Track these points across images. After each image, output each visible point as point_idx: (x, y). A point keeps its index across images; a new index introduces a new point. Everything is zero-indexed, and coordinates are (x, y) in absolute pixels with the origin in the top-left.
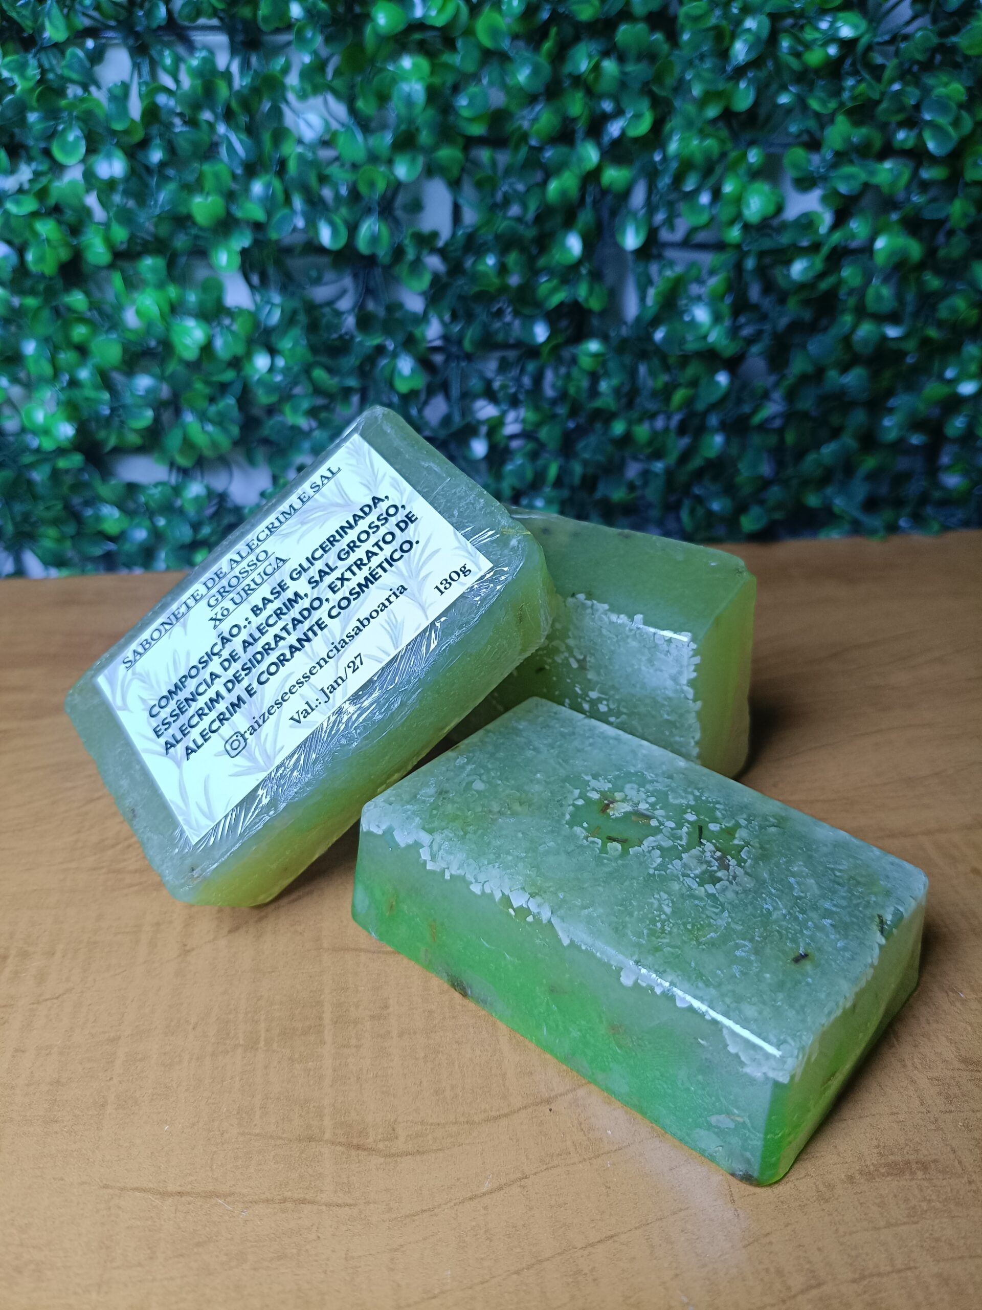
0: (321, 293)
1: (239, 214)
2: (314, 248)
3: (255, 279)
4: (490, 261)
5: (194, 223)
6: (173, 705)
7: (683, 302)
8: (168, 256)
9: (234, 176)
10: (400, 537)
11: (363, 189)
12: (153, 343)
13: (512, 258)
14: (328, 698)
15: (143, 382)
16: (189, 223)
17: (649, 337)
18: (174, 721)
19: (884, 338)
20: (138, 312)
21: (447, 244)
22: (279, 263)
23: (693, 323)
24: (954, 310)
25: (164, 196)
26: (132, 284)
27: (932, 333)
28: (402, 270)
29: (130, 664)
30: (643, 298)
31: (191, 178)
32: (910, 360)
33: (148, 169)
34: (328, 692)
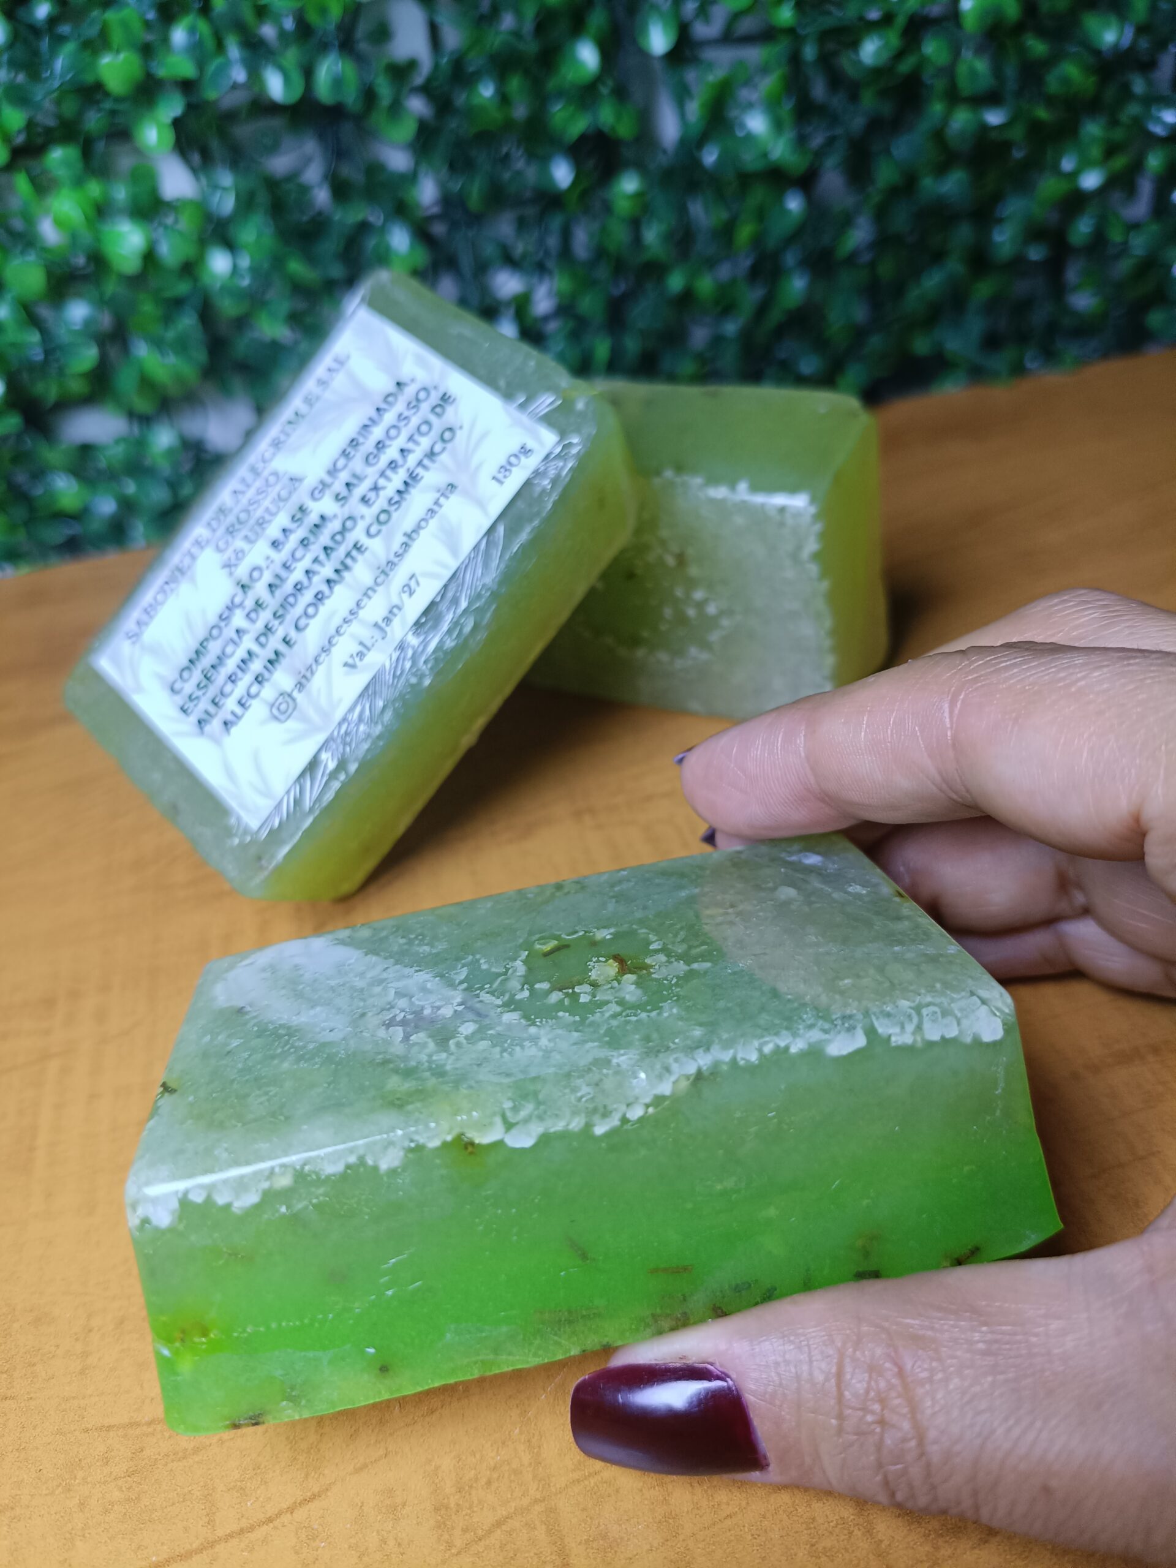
0: (280, 164)
1: (162, 72)
2: (263, 107)
3: (196, 158)
4: (487, 91)
5: (107, 94)
6: (197, 675)
7: (733, 113)
8: (82, 143)
9: (147, 25)
10: (438, 424)
11: (313, 18)
12: (81, 261)
13: (515, 84)
14: (386, 632)
15: (78, 311)
16: (98, 97)
17: (697, 163)
18: (204, 694)
19: (984, 128)
20: (58, 223)
21: (429, 80)
22: (223, 134)
23: (750, 137)
24: (1066, 81)
25: (61, 63)
26: (42, 186)
27: (1042, 113)
28: (378, 118)
29: (134, 637)
30: (682, 115)
31: (92, 32)
32: (1018, 154)
33: (35, 30)
34: (383, 625)
